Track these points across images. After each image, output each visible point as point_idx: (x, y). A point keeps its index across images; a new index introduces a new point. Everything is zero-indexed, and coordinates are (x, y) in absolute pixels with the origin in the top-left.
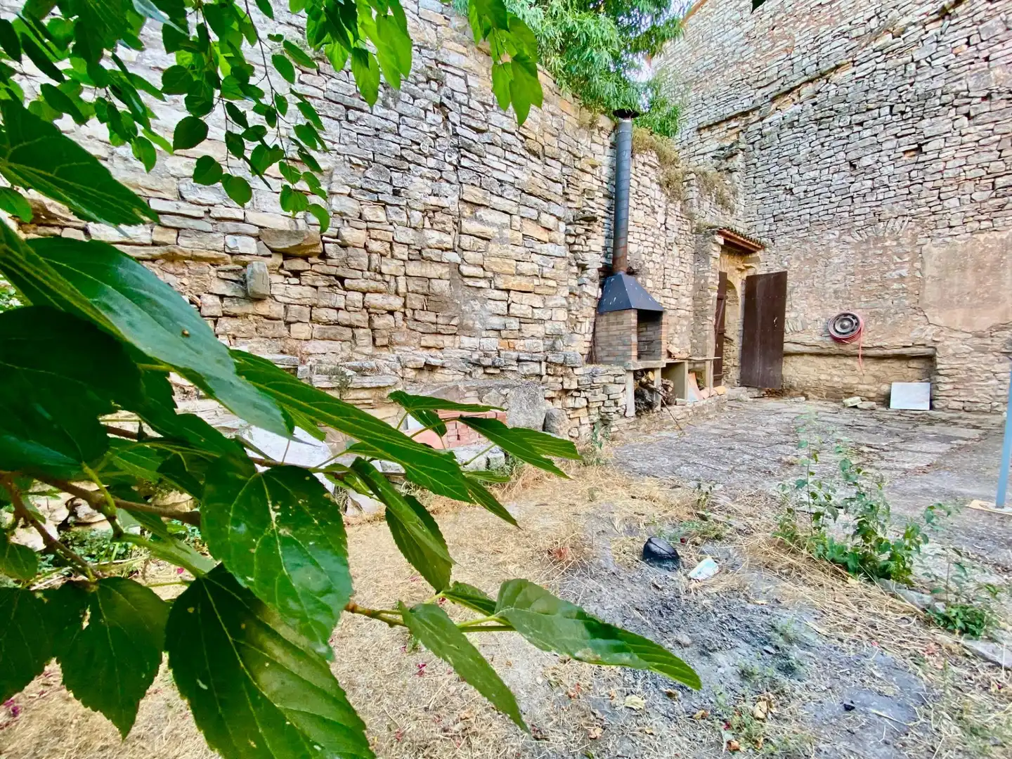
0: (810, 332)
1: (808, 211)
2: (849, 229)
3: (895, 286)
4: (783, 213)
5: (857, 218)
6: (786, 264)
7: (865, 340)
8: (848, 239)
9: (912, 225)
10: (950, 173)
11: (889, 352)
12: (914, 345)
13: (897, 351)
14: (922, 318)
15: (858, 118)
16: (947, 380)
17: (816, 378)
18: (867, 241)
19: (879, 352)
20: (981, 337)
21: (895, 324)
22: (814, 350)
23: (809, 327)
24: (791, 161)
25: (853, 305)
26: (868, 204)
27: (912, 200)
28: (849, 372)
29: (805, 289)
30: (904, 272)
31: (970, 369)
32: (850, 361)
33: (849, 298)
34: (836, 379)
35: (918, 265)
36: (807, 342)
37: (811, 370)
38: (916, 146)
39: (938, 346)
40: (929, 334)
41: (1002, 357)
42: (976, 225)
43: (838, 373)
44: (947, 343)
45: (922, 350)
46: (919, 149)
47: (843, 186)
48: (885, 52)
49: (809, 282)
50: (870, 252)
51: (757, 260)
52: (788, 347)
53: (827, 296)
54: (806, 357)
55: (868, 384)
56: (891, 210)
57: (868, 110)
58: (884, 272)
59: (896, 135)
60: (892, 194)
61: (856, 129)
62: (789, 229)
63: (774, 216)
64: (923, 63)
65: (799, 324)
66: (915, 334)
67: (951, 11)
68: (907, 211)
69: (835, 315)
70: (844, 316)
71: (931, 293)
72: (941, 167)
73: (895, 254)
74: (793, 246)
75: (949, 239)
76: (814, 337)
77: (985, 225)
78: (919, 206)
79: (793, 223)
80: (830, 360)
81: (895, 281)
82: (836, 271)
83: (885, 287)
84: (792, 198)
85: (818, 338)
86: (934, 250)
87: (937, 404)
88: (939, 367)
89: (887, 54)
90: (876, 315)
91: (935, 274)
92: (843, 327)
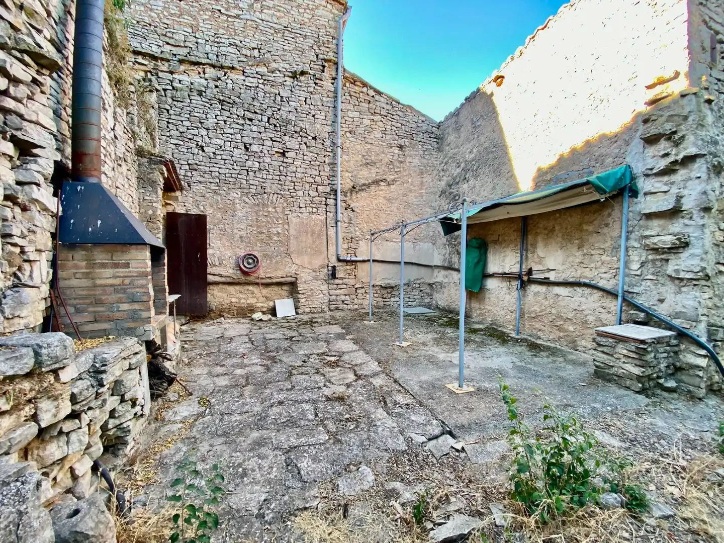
0: (225, 266)
1: (217, 169)
2: (247, 193)
3: (275, 238)
4: (196, 164)
5: (251, 187)
6: (202, 208)
7: (262, 273)
8: (247, 200)
9: (282, 201)
10: (299, 175)
11: (274, 281)
12: (287, 276)
13: (278, 280)
14: (289, 260)
15: (250, 115)
16: (303, 296)
17: (228, 302)
18: (258, 205)
19: (269, 281)
20: (315, 272)
21: (277, 262)
22: (229, 280)
23: (224, 262)
24: (201, 123)
25: (253, 248)
26: (258, 179)
27: (281, 185)
28: (250, 295)
29: (219, 232)
30: (279, 230)
31: (312, 290)
32: (251, 288)
33: (249, 243)
34: (242, 301)
35: (286, 227)
36: (223, 273)
37: (225, 295)
38: (282, 151)
39: (298, 276)
40: (293, 269)
41: (324, 282)
42: (311, 209)
43: (244, 296)
44: (302, 275)
45: (289, 279)
46: (283, 154)
47: (241, 160)
48: (264, 78)
49: (222, 226)
50: (261, 213)
51: (176, 199)
52: (210, 278)
53: (236, 239)
54: (221, 286)
55: (262, 303)
56: (271, 188)
57: (255, 112)
58: (269, 228)
59: (271, 138)
60: (271, 177)
61: (248, 122)
62: (202, 179)
63: (189, 165)
64: (284, 99)
65: (216, 259)
66: (287, 269)
67: (298, 76)
68: (279, 191)
69: (243, 254)
70: (249, 256)
71: (293, 245)
72: (295, 169)
73: (274, 217)
74: (208, 195)
75: (299, 214)
76: (229, 271)
77: (315, 210)
78: (285, 190)
79: (206, 176)
80: (238, 288)
81: (275, 235)
82: (240, 221)
83: (270, 238)
84: (204, 154)
85: (231, 271)
86: (293, 220)
87: (300, 311)
88: (299, 289)
89: (265, 80)
90: (265, 256)
91: (294, 234)
92: (249, 263)
